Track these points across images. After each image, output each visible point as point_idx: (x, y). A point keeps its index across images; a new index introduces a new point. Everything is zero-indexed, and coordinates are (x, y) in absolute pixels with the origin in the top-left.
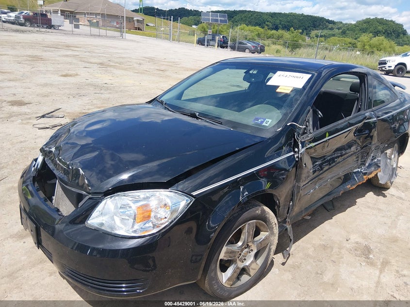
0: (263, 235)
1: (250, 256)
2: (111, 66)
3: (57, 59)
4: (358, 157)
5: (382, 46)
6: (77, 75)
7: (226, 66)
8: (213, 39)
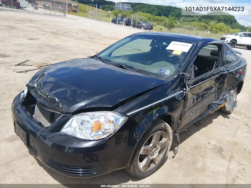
0: (164, 140)
1: (156, 152)
2: (59, 34)
3: (25, 28)
4: (215, 95)
5: (223, 29)
6: (38, 39)
7: (139, 37)
8: (122, 20)
